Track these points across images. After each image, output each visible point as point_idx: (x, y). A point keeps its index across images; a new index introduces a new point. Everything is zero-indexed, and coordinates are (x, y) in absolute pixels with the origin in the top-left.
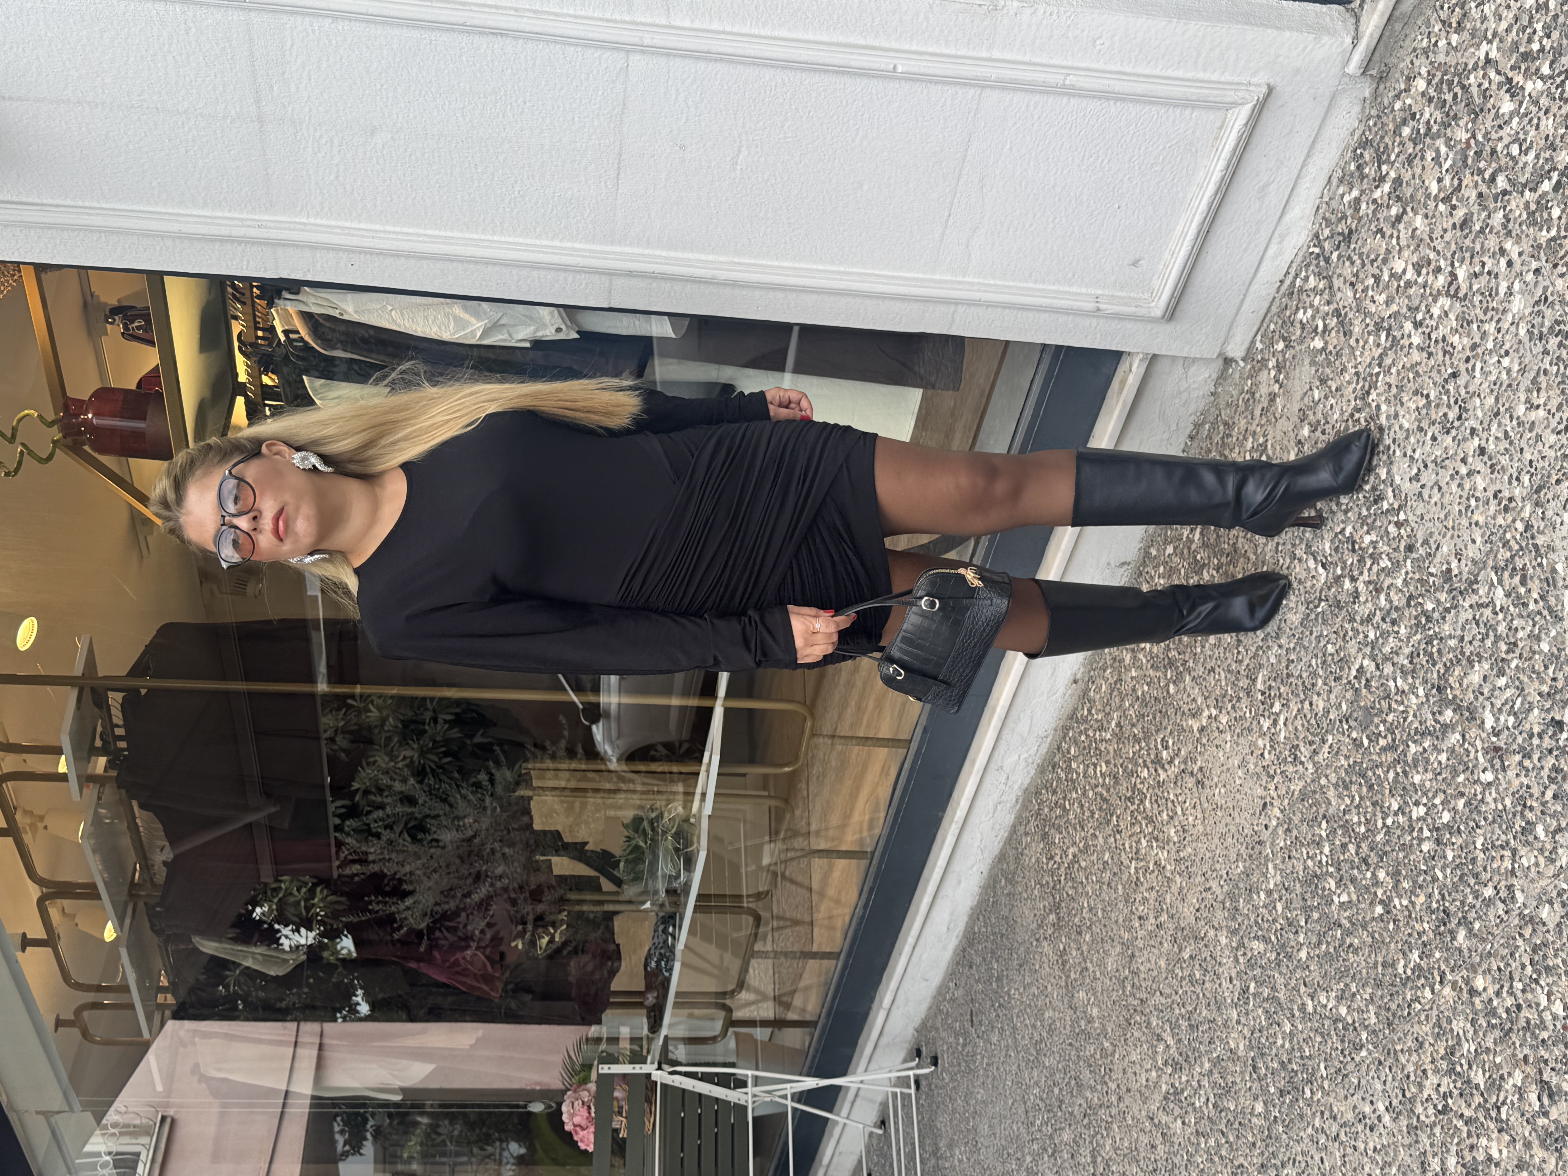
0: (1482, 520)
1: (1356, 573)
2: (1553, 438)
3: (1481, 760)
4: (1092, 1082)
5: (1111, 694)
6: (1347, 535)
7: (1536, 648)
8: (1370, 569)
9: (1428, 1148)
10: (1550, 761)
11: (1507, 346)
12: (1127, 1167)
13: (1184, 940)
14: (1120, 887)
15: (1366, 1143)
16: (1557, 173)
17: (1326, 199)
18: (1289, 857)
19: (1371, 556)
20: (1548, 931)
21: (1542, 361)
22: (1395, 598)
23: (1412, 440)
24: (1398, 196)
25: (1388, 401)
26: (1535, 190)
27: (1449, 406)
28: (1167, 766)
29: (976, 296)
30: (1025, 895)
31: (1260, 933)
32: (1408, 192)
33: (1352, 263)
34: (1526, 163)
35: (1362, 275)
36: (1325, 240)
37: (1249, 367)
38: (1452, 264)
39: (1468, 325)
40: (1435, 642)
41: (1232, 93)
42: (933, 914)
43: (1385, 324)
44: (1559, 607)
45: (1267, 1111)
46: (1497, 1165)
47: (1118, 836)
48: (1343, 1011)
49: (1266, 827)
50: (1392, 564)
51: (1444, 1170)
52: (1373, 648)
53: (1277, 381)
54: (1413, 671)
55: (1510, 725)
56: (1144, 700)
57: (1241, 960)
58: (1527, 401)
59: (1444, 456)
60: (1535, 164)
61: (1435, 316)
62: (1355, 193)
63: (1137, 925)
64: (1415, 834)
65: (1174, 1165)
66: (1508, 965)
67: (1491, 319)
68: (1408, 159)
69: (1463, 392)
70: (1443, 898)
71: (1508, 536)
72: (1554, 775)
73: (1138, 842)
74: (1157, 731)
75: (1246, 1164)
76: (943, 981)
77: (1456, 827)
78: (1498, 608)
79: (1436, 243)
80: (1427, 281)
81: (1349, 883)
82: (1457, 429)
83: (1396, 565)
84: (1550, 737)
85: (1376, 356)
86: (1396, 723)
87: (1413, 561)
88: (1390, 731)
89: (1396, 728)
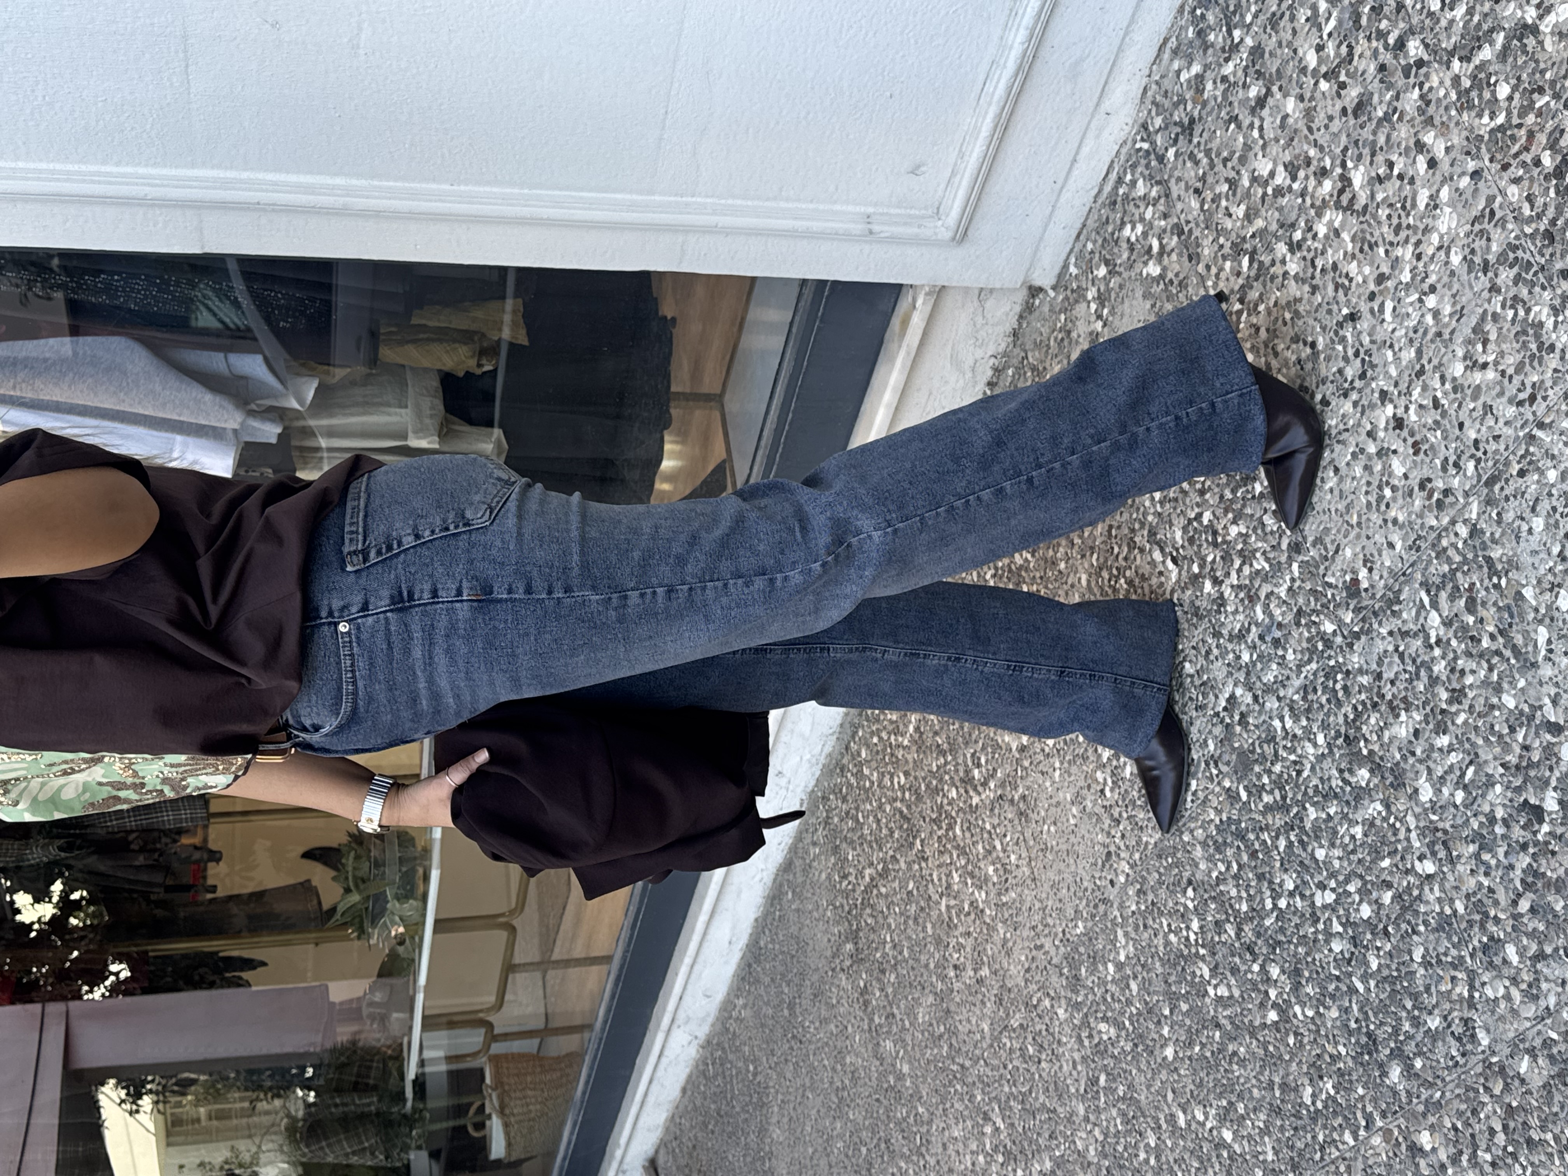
0: (1402, 517)
1: (1218, 574)
2: (1511, 411)
3: (1417, 844)
6: (1205, 522)
7: (1495, 701)
8: (1239, 571)
10: (1524, 861)
11: (1432, 279)
13: (1012, 1004)
14: (929, 926)
16: (1502, 34)
17: (1156, 77)
18: (1145, 926)
19: (1241, 553)
21: (1489, 301)
22: (1277, 611)
24: (1258, 72)
26: (1468, 59)
27: (1346, 359)
28: (980, 789)
29: (712, 220)
30: (815, 914)
31: (1110, 1014)
32: (1272, 66)
33: (1197, 163)
34: (1452, 22)
35: (1210, 180)
36: (1157, 131)
37: (1061, 297)
38: (1343, 165)
39: (1371, 247)
40: (1339, 676)
43: (1247, 246)
44: (1530, 649)
47: (923, 865)
48: (1228, 1135)
49: (1112, 882)
50: (1271, 565)
52: (1248, 674)
53: (1099, 317)
54: (1308, 710)
55: (1458, 802)
57: (1086, 1042)
58: (1468, 357)
59: (1341, 427)
60: (1467, 23)
61: (1321, 235)
62: (1196, 69)
63: (952, 974)
64: (1321, 926)
66: (1467, 1124)
67: (1407, 241)
68: (1270, 20)
69: (1366, 340)
70: (1367, 1019)
71: (1445, 543)
72: (1530, 879)
73: (949, 875)
74: (967, 744)
77: (1381, 926)
78: (1433, 640)
79: (1317, 135)
80: (1306, 187)
81: (1228, 974)
82: (1360, 391)
83: (1277, 568)
84: (1523, 828)
85: (1237, 288)
86: (1286, 776)
87: (1302, 564)
88: (1279, 784)
89: (1287, 782)
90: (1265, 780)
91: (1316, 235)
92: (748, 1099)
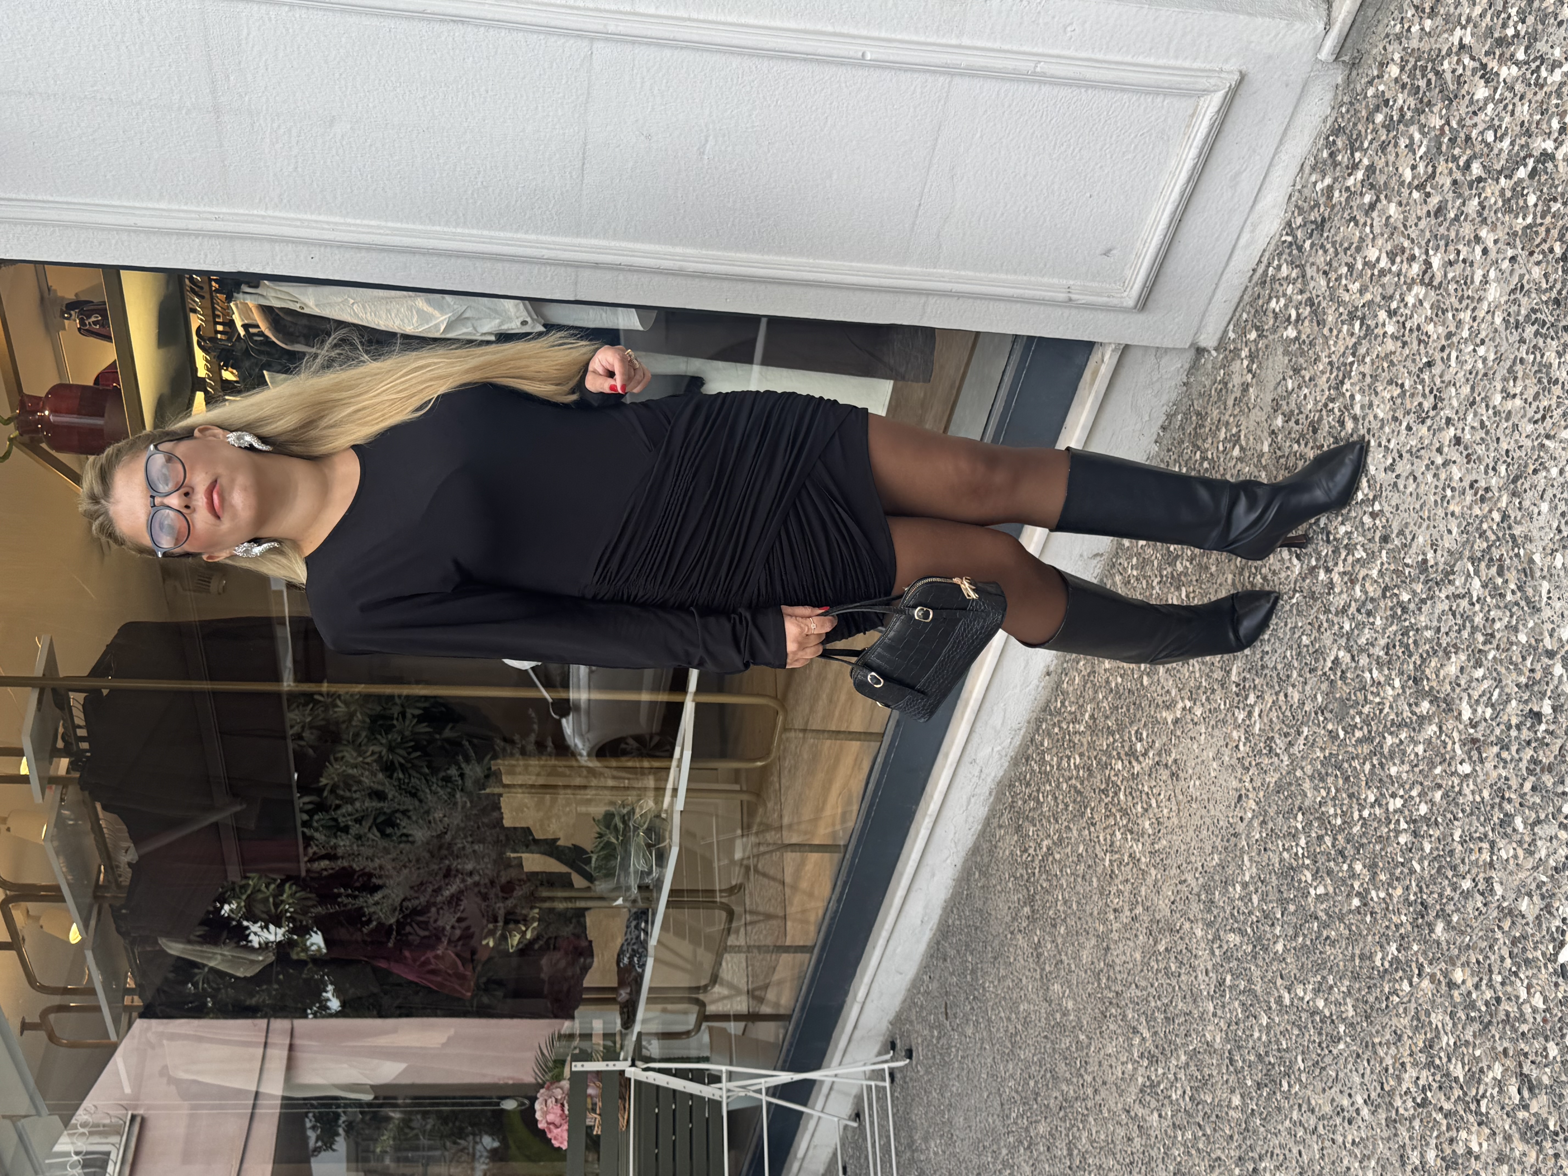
0: (1457, 510)
1: (1330, 564)
2: (1530, 427)
3: (1459, 751)
4: (1068, 1075)
5: (1084, 687)
7: (1514, 638)
8: (1345, 560)
9: (1407, 1141)
10: (1528, 753)
11: (1483, 335)
12: (1104, 1159)
13: (1160, 932)
14: (1095, 880)
15: (1345, 1137)
16: (1532, 159)
17: (1298, 187)
18: (1265, 850)
19: (1346, 547)
20: (1527, 924)
21: (1518, 349)
22: (1370, 589)
23: (1387, 429)
24: (1371, 184)
25: (1362, 391)
26: (1510, 177)
27: (1424, 396)
28: (1141, 759)
29: (949, 286)
30: (999, 888)
31: (1236, 925)
32: (1381, 179)
33: (1326, 251)
34: (1501, 150)
35: (1335, 264)
36: (1298, 228)
37: (1221, 356)
38: (1427, 253)
39: (1443, 313)
40: (1411, 634)
41: (1204, 80)
42: (907, 907)
44: (1537, 598)
45: (1244, 1104)
46: (1477, 1158)
47: (1092, 829)
48: (1320, 1003)
49: (1242, 819)
50: (1368, 554)
51: (1423, 1163)
52: (1348, 640)
53: (1250, 371)
54: (1389, 662)
55: (1488, 716)
56: (1117, 693)
57: (1217, 952)
58: (1504, 390)
59: (1420, 446)
60: (1510, 151)
61: (1410, 305)
62: (1328, 181)
63: (1112, 917)
64: (1392, 826)
65: (1151, 1158)
66: (1487, 957)
67: (1467, 308)
68: (1381, 146)
69: (1438, 381)
70: (1421, 891)
71: (1485, 526)
72: (1532, 767)
73: (1113, 834)
74: (1132, 723)
75: (1223, 1157)
76: (917, 974)
77: (1433, 819)
78: (1475, 599)
79: (1410, 231)
80: (1401, 269)
81: (1325, 876)
82: (1433, 419)
83: (1372, 556)
84: (1529, 729)
85: (1350, 345)
86: (1372, 715)
87: (1389, 551)
88: (1367, 722)
89: (1373, 719)
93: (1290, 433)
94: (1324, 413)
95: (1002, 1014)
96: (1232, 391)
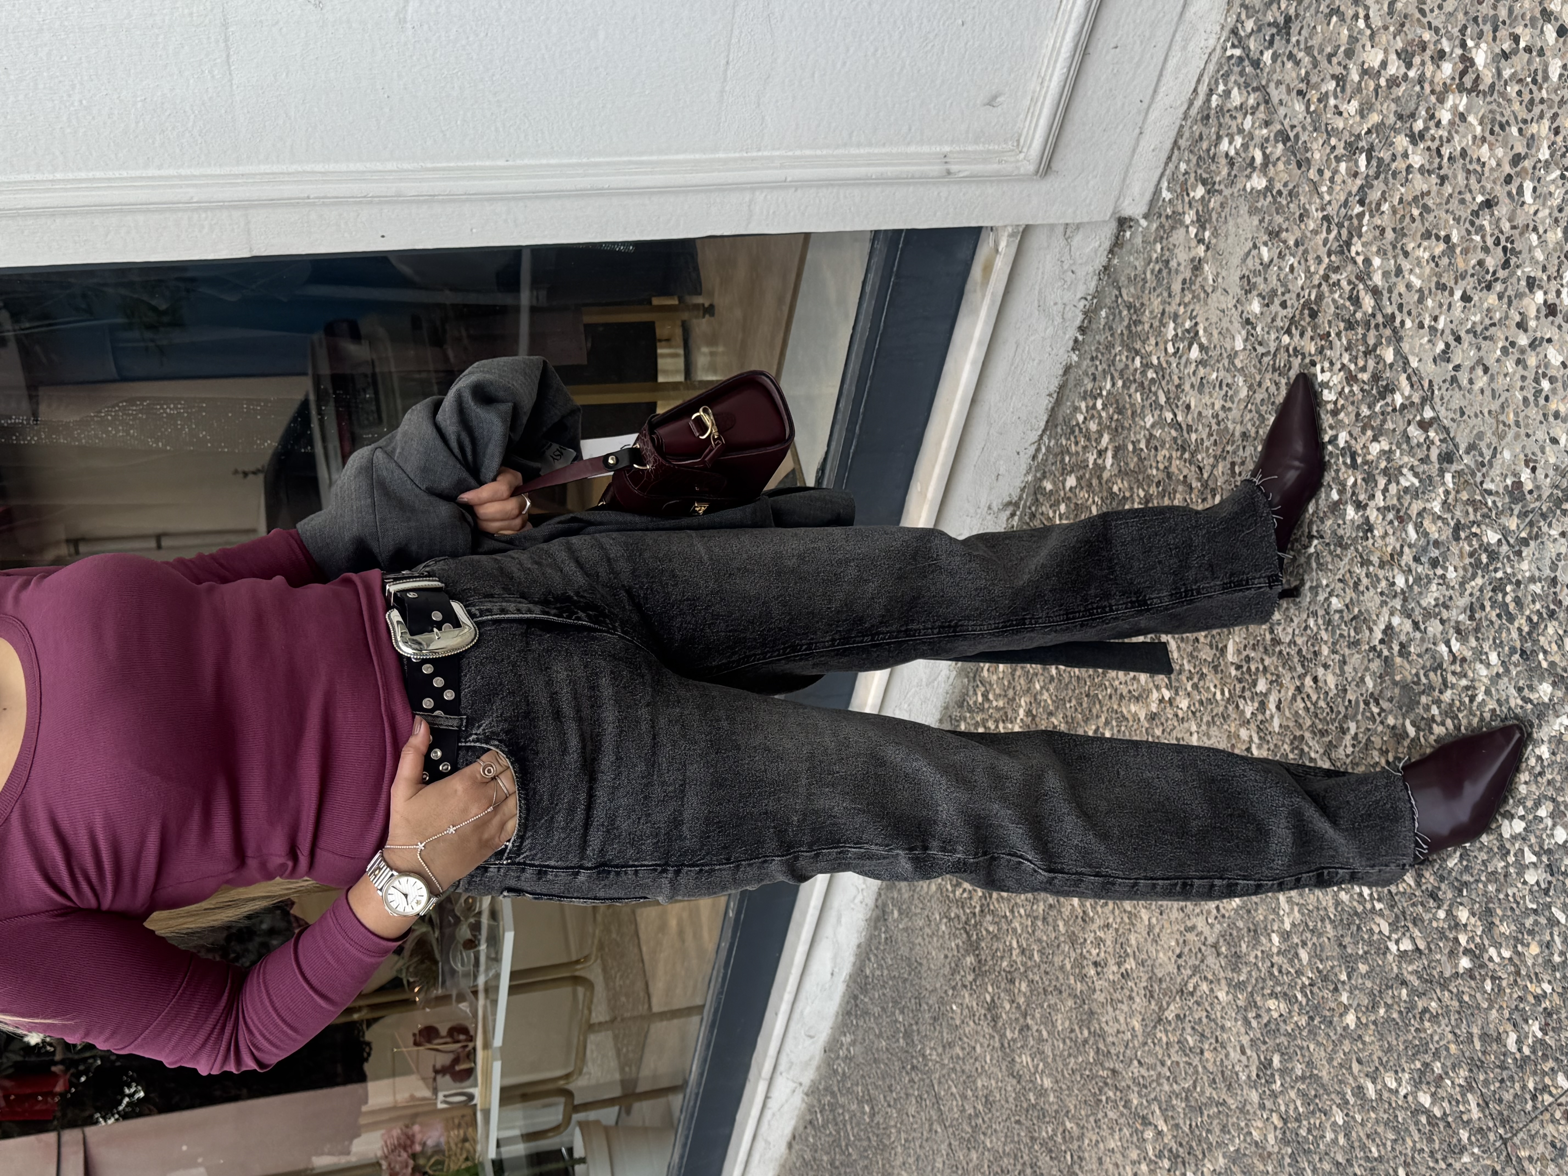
1: (1362, 497)
6: (1341, 443)
8: (1385, 490)
13: (1165, 995)
14: (1061, 924)
19: (1385, 472)
22: (1432, 529)
23: (1430, 302)
25: (1382, 252)
27: (1486, 249)
29: (781, 174)
30: (927, 930)
31: (1279, 989)
33: (1297, 63)
35: (1314, 79)
36: (1249, 36)
37: (1155, 226)
38: (1463, 45)
39: (1502, 127)
40: (1509, 588)
43: (1363, 144)
48: (1425, 1099)
50: (1421, 481)
52: (1405, 600)
54: (1477, 630)
57: (1254, 1024)
59: (1487, 322)
61: (1444, 122)
63: (1092, 972)
64: (1511, 859)
67: (1541, 116)
69: (1506, 226)
76: (833, 1034)
79: (1430, 17)
80: (1423, 74)
81: (1410, 925)
82: (1504, 281)
83: (1428, 483)
85: (1355, 190)
86: (1457, 703)
87: (1458, 474)
89: (1459, 710)
90: (1435, 710)
91: (1439, 122)
92: (865, 1143)
93: (1273, 320)
94: (1325, 288)
95: (954, 1090)
96: (1177, 272)
